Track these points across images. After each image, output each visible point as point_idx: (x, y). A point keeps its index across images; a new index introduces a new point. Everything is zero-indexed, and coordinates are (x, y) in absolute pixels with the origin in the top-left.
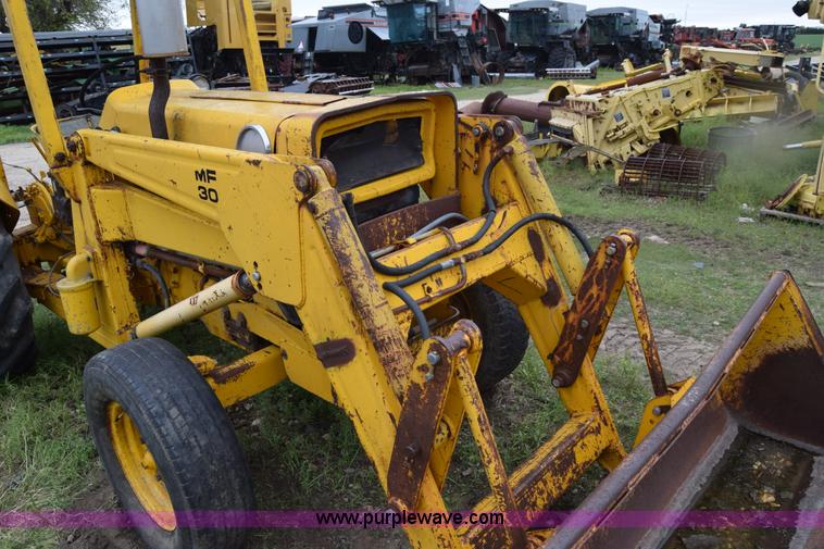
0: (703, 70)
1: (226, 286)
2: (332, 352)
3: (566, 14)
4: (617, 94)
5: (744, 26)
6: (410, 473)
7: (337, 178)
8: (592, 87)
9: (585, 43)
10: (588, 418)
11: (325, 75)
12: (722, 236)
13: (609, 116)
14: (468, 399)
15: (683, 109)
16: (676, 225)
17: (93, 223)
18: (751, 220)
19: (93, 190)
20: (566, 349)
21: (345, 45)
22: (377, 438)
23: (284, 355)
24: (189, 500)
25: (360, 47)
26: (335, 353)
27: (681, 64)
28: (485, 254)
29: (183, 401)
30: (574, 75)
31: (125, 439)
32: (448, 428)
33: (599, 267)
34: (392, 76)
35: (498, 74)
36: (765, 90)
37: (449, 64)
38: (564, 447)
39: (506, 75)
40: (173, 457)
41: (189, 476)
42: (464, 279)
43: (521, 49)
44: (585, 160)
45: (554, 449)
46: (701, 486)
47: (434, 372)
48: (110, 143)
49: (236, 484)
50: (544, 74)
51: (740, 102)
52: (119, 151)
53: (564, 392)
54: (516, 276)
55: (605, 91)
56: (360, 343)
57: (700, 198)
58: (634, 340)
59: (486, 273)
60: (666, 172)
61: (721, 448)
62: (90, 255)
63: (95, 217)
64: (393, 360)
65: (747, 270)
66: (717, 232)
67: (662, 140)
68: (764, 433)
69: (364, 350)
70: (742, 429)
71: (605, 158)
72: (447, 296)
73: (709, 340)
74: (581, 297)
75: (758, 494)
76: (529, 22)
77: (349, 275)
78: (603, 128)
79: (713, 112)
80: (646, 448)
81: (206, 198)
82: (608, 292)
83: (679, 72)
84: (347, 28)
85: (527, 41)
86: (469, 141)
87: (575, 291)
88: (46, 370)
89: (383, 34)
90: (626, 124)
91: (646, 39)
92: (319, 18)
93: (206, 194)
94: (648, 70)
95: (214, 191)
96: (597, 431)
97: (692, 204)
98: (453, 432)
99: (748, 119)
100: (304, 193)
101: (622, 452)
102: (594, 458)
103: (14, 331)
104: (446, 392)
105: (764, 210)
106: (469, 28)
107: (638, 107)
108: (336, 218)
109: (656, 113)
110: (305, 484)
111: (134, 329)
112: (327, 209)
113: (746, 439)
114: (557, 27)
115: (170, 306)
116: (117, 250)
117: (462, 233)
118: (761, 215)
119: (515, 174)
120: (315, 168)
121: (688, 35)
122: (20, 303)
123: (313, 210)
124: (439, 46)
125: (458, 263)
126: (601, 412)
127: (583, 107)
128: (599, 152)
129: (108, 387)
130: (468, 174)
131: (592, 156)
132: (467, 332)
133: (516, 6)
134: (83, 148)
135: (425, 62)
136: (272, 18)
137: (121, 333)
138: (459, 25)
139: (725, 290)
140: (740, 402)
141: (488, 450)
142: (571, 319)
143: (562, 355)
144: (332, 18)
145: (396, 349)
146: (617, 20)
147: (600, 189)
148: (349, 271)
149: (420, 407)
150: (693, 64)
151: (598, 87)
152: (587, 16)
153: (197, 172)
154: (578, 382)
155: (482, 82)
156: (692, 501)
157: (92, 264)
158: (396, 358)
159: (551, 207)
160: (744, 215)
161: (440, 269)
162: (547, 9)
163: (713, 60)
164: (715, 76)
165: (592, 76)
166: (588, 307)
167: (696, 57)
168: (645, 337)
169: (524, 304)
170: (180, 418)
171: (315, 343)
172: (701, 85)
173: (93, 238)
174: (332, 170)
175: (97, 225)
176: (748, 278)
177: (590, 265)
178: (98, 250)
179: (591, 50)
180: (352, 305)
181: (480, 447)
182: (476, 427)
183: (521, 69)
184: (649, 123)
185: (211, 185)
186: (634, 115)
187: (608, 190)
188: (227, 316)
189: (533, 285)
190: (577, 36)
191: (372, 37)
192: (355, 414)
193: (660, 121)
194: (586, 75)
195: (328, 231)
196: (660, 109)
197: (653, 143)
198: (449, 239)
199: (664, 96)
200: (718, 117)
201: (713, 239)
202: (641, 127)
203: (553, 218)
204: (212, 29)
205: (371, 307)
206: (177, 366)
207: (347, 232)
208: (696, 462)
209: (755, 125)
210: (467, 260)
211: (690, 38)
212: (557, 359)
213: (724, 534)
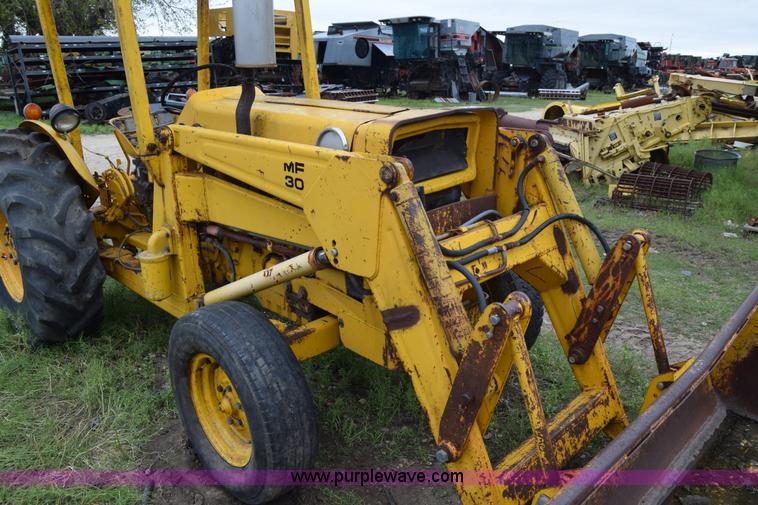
0: (693, 97)
1: (302, 261)
2: (398, 317)
3: (559, 39)
4: (612, 116)
5: (727, 56)
6: (462, 419)
7: (414, 173)
8: (588, 108)
9: (576, 66)
10: (599, 391)
11: (333, 86)
12: (708, 248)
13: (604, 135)
14: (519, 355)
15: (674, 131)
16: (666, 237)
17: (174, 205)
18: (735, 235)
19: (177, 176)
20: (582, 331)
21: (353, 59)
22: (433, 390)
23: (341, 323)
24: (270, 435)
25: (366, 62)
26: (402, 317)
27: (670, 90)
28: (522, 244)
29: (267, 353)
30: (564, 96)
31: (201, 388)
32: (496, 383)
33: (616, 260)
34: (394, 90)
35: (493, 92)
36: (749, 117)
37: (447, 81)
38: (579, 413)
39: (501, 93)
40: (260, 399)
41: (271, 415)
42: (504, 263)
43: (515, 69)
44: (580, 173)
45: (570, 415)
46: (695, 456)
47: (494, 332)
48: (201, 137)
49: (307, 426)
50: (537, 94)
51: (725, 127)
52: (208, 144)
53: (577, 369)
54: (543, 265)
55: (601, 112)
56: (425, 309)
57: (688, 213)
58: (629, 335)
59: (521, 261)
60: (657, 188)
61: (712, 426)
62: (169, 232)
63: (176, 199)
64: (455, 323)
65: (732, 279)
66: (703, 244)
67: (652, 159)
68: (749, 416)
69: (428, 315)
70: (729, 411)
71: (599, 173)
72: (491, 277)
73: (697, 338)
74: (598, 287)
75: (745, 467)
76: (524, 45)
77: (422, 252)
78: (598, 146)
79: (699, 135)
80: (663, 402)
81: (292, 186)
82: (622, 283)
83: (670, 98)
84: (354, 44)
85: (521, 62)
86: (506, 150)
87: (593, 281)
88: (110, 333)
89: (388, 51)
90: (619, 143)
91: (633, 64)
92: (329, 33)
93: (292, 183)
94: (640, 94)
95: (301, 180)
96: (606, 403)
97: (680, 219)
98: (500, 386)
99: (732, 144)
100: (388, 184)
101: (626, 423)
102: (603, 426)
103: (89, 296)
104: (502, 348)
105: (747, 226)
106: (468, 49)
107: (631, 128)
108: (414, 205)
109: (647, 134)
110: (349, 439)
111: (202, 298)
112: (407, 198)
113: (733, 421)
114: (550, 51)
115: (235, 280)
116: (191, 229)
117: (504, 226)
118: (745, 231)
119: (545, 179)
120: (398, 164)
121: (673, 62)
122: (95, 272)
123: (394, 198)
124: (439, 64)
125: (500, 250)
126: (609, 387)
127: (579, 126)
128: (593, 168)
129: (201, 339)
130: (504, 178)
131: (587, 171)
132: (520, 301)
133: (512, 29)
134: (173, 140)
135: (425, 78)
136: (287, 32)
137: (189, 301)
138: (459, 46)
139: (711, 296)
140: (729, 388)
141: (533, 398)
142: (588, 305)
143: (577, 336)
144: (341, 34)
145: (457, 314)
146: (607, 46)
147: (594, 202)
148: (422, 249)
149: (478, 362)
150: (683, 90)
151: (594, 108)
152: (579, 41)
153: (285, 164)
154: (591, 361)
155: (478, 99)
156: (687, 468)
157: (170, 240)
158: (457, 321)
159: (575, 208)
160: (728, 231)
161: (486, 254)
162: (541, 34)
163: (700, 87)
164: (704, 103)
165: (582, 97)
166: (604, 295)
167: (687, 85)
168: (652, 322)
169: (546, 290)
170: (266, 366)
171: (383, 310)
172: (690, 110)
173: (172, 217)
174: (410, 167)
175: (178, 206)
176: (733, 286)
177: (607, 259)
178: (176, 228)
179: (581, 74)
180: (421, 277)
181: (526, 396)
182: (524, 379)
183: (515, 88)
184: (641, 143)
185: (299, 175)
186: (627, 135)
187: (602, 203)
188: (289, 290)
189: (556, 274)
190: (569, 59)
191: (377, 52)
192: (412, 369)
193: (651, 142)
194: (577, 96)
195: (407, 216)
196: (652, 131)
197: (643, 162)
198: (492, 230)
199: (656, 119)
200: (703, 140)
201: (700, 251)
202: (633, 147)
203: (577, 218)
204: (231, 39)
205: (439, 279)
206: (261, 325)
207: (421, 217)
208: (691, 436)
209: (739, 150)
210: (508, 249)
211: (675, 65)
212: (574, 339)
213: (715, 496)
